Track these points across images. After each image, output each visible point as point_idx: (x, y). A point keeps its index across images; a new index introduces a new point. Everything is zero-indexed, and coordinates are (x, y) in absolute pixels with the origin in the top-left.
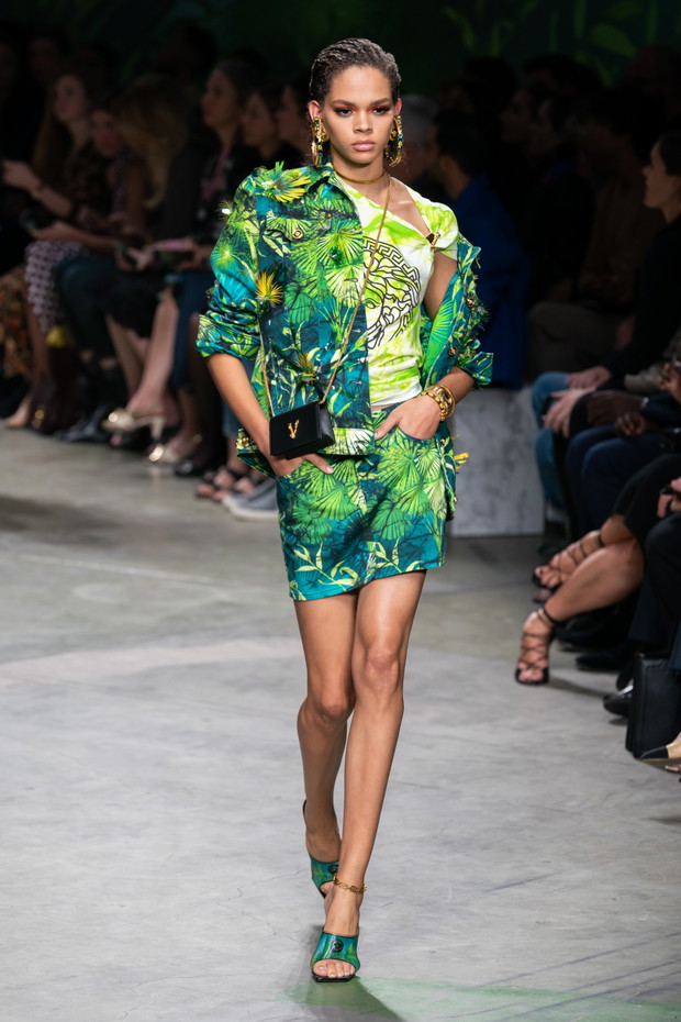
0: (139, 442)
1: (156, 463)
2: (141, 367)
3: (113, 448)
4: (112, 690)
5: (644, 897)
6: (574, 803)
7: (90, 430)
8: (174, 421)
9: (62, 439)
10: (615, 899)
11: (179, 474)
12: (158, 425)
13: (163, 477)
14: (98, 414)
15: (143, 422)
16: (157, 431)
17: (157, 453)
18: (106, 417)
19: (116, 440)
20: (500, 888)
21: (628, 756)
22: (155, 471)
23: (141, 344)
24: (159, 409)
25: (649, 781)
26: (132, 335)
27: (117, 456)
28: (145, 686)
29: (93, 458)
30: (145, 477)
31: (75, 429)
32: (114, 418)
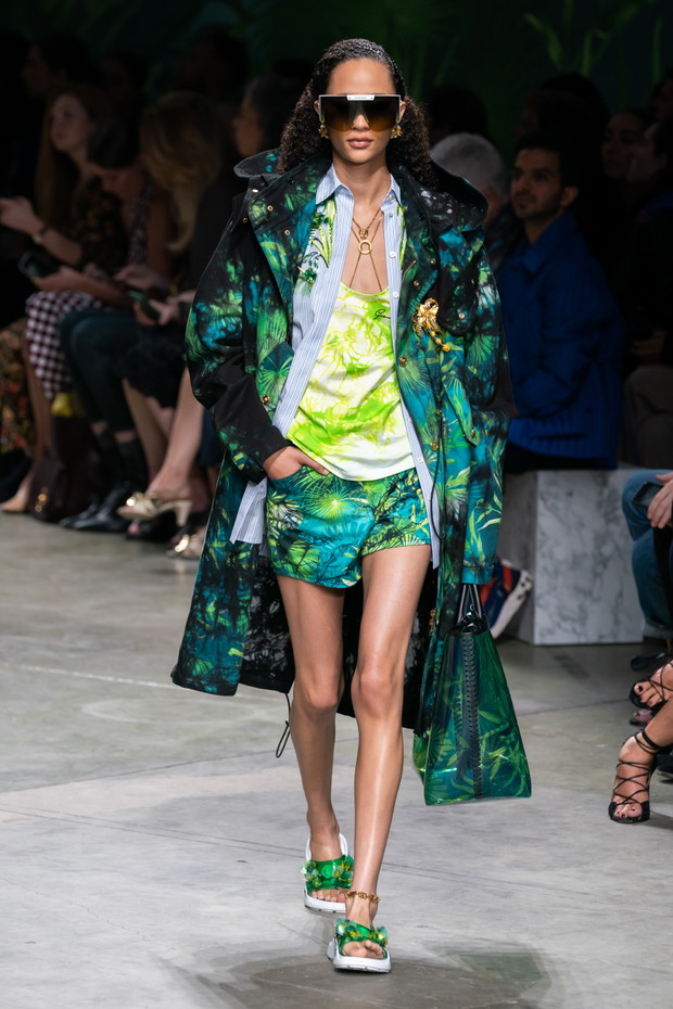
0: (161, 531)
1: (180, 555)
2: (164, 443)
3: (131, 538)
4: (129, 826)
7: (102, 517)
9: (69, 527)
12: (183, 510)
13: (189, 573)
14: (112, 497)
15: (166, 507)
16: (182, 520)
17: (183, 545)
18: (123, 503)
19: (133, 528)
23: (164, 415)
24: (185, 492)
27: (134, 547)
29: (107, 549)
30: (168, 573)
31: (84, 515)
32: (130, 502)
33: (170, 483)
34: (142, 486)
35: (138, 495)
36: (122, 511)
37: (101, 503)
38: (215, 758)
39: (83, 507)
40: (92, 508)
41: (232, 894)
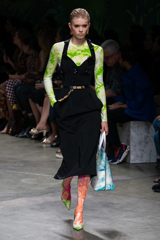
1: (44, 143)
2: (40, 115)
3: (32, 139)
4: (33, 209)
7: (25, 134)
9: (17, 137)
11: (52, 146)
12: (45, 132)
13: (46, 147)
15: (41, 131)
17: (45, 141)
18: (30, 130)
19: (33, 137)
22: (44, 146)
23: (40, 108)
24: (45, 128)
26: (37, 105)
27: (33, 141)
29: (26, 142)
30: (42, 147)
31: (21, 134)
32: (32, 130)
33: (42, 125)
34: (35, 126)
35: (34, 128)
36: (30, 132)
37: (25, 131)
38: (53, 192)
40: (23, 132)
41: (57, 225)
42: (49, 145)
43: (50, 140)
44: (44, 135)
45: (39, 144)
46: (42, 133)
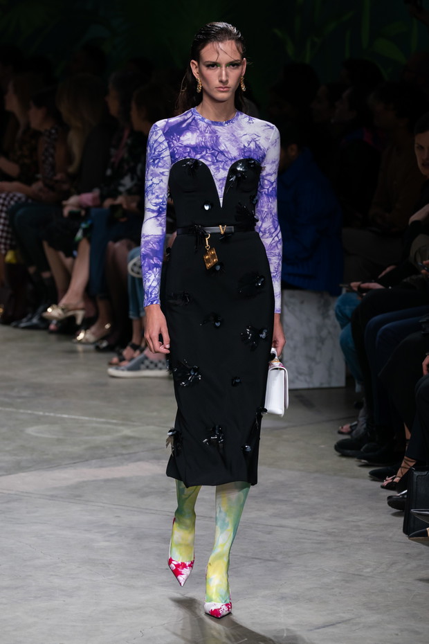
0: (68, 328)
1: (80, 342)
2: (68, 277)
3: (52, 332)
4: (53, 497)
5: (417, 633)
6: (368, 570)
7: (35, 321)
8: (92, 314)
9: (16, 327)
10: (397, 635)
11: (98, 349)
12: (80, 315)
13: (85, 351)
15: (70, 313)
17: (81, 336)
18: (46, 310)
19: (52, 327)
20: (318, 628)
21: (405, 537)
22: (80, 348)
23: (68, 261)
24: (81, 305)
25: (419, 554)
26: (62, 255)
27: (53, 337)
28: (76, 493)
29: (38, 338)
30: (74, 352)
31: (25, 320)
32: (49, 310)
35: (54, 306)
36: (45, 315)
37: (34, 313)
38: (101, 457)
39: (24, 315)
40: (29, 316)
41: (112, 535)
42: (92, 347)
43: (93, 334)
44: (79, 321)
45: (66, 345)
46: (72, 319)
